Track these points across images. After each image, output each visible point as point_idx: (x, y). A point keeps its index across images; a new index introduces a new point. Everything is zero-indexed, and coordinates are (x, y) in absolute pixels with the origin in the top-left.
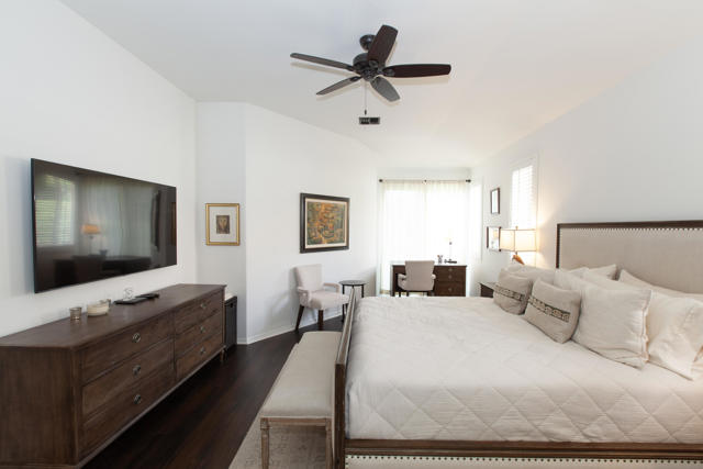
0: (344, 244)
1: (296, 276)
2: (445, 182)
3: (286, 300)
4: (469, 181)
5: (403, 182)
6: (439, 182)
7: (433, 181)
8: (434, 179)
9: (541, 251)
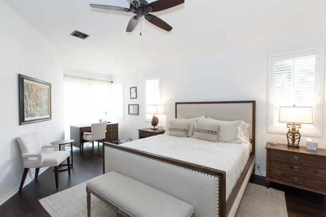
0: (49, 116)
1: (18, 145)
2: (101, 81)
3: (9, 168)
4: (112, 82)
5: (77, 77)
6: (98, 80)
7: (95, 80)
8: (95, 78)
9: (164, 113)
